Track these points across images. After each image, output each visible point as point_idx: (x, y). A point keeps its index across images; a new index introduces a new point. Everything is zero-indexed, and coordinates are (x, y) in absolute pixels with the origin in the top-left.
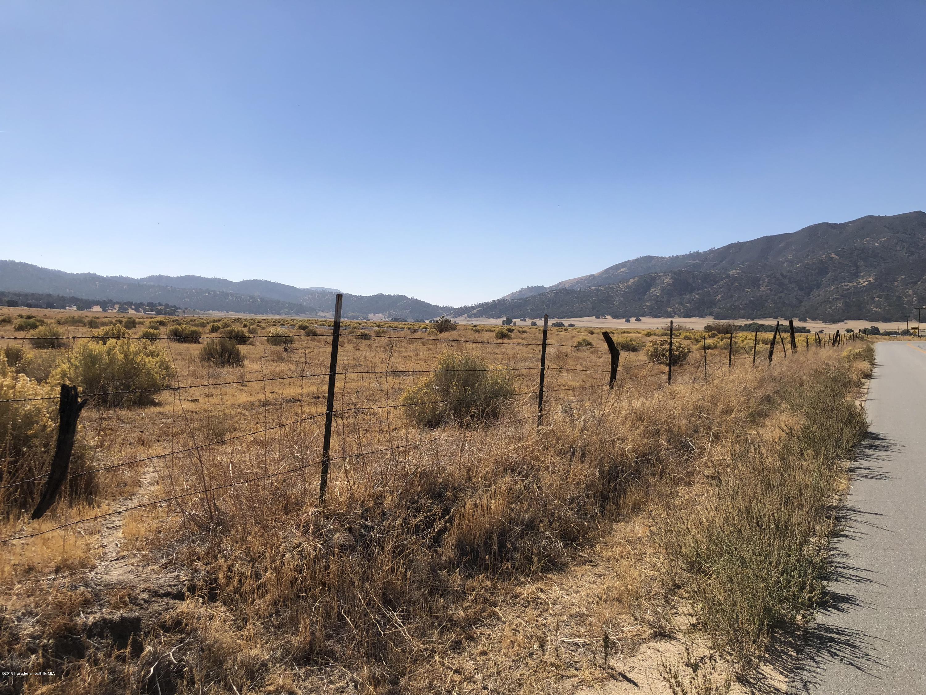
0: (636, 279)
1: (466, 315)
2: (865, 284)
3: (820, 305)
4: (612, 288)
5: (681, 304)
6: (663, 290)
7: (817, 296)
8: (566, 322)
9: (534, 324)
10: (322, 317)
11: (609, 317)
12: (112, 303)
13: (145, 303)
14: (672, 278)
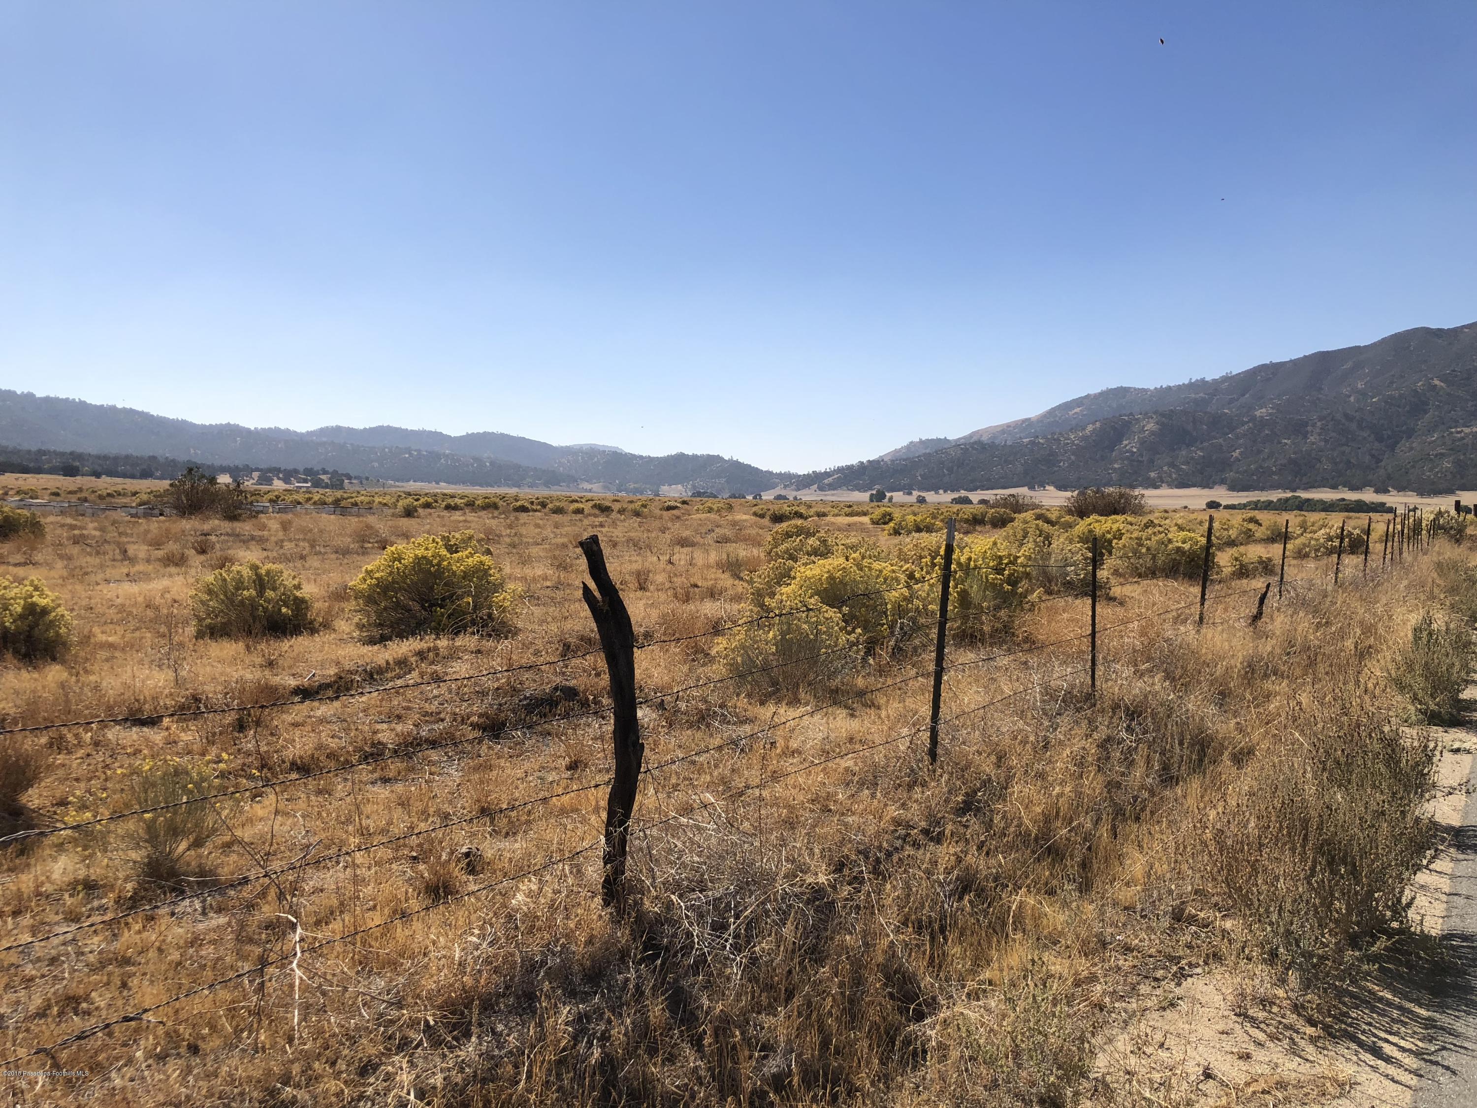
0: (1098, 424)
1: (816, 485)
3: (1413, 467)
4: (1058, 440)
5: (1172, 465)
6: (1142, 442)
7: (1406, 450)
8: (975, 497)
9: (922, 500)
10: (586, 490)
11: (1051, 488)
12: (248, 470)
13: (301, 469)
14: (1158, 423)
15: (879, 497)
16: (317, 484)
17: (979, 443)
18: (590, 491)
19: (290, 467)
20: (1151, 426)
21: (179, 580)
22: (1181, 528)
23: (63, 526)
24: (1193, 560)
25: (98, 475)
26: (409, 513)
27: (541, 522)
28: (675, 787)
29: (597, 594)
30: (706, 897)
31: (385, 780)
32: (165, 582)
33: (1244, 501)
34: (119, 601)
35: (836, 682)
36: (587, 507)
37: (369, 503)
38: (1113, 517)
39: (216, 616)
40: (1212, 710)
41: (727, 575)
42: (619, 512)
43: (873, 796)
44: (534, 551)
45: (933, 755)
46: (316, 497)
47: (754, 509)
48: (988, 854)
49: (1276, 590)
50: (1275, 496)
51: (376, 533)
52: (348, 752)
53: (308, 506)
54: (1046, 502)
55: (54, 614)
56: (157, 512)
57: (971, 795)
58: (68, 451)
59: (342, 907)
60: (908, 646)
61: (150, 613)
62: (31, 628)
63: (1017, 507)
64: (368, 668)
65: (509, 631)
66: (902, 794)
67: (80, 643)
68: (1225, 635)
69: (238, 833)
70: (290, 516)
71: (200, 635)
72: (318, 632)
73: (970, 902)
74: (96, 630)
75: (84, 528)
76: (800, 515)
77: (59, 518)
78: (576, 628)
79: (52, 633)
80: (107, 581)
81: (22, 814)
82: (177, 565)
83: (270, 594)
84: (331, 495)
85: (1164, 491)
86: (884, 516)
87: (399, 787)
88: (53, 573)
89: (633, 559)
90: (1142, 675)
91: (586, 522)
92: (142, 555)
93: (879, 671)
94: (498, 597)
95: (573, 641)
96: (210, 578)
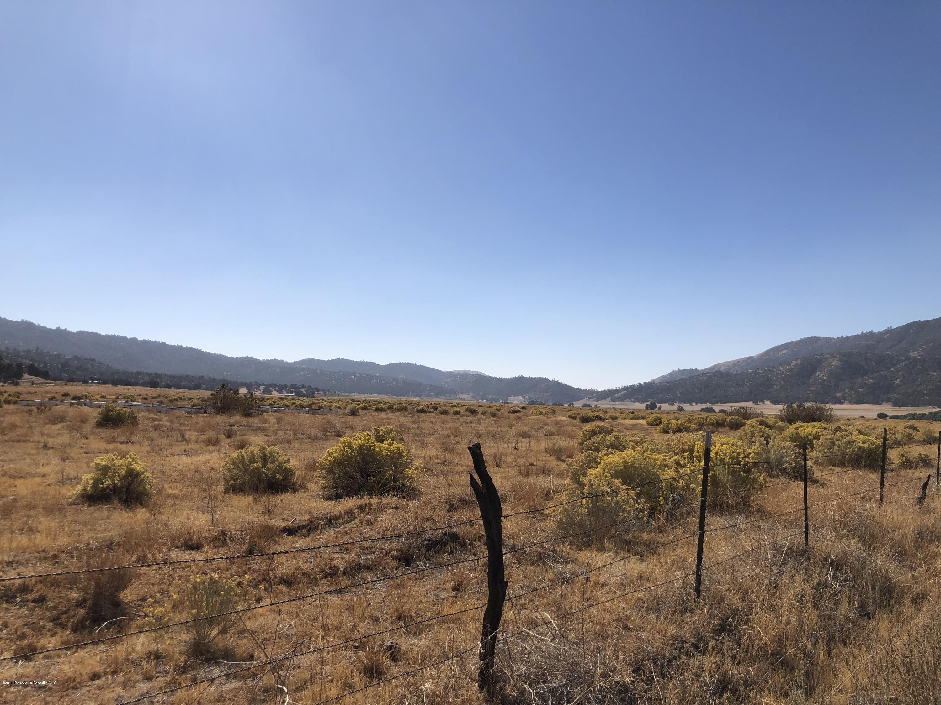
0: (799, 361)
1: (610, 398)
4: (772, 371)
5: (851, 388)
6: (830, 373)
8: (717, 408)
9: (681, 409)
10: (461, 399)
11: (769, 403)
12: (258, 385)
13: (289, 385)
14: (840, 360)
15: (652, 406)
16: (298, 394)
17: (719, 372)
18: (464, 399)
19: (283, 384)
20: (835, 362)
21: (215, 455)
22: (860, 432)
23: (148, 418)
24: (871, 455)
25: (169, 387)
26: (354, 413)
27: (434, 420)
28: (523, 606)
29: (479, 482)
30: (548, 687)
31: (338, 592)
32: (207, 457)
33: (904, 413)
34: (180, 468)
35: (629, 537)
36: (462, 410)
37: (330, 406)
38: (812, 423)
39: (237, 479)
40: (894, 565)
41: (553, 458)
42: (482, 414)
43: (657, 618)
44: (431, 439)
45: (698, 591)
46: (298, 403)
47: (570, 413)
48: (738, 664)
49: (935, 479)
50: (927, 410)
51: (334, 426)
52: (315, 572)
53: (292, 408)
54: (765, 412)
55: (143, 476)
56: (203, 411)
57: (724, 619)
58: (154, 372)
59: (312, 680)
60: (677, 513)
61: (197, 476)
62: (130, 484)
63: (746, 415)
64: (329, 516)
65: (416, 495)
66: (677, 617)
67: (157, 494)
68: (900, 510)
69: (249, 625)
70: (281, 415)
71: (226, 491)
72: (297, 490)
73: (728, 698)
74: (166, 486)
75: (160, 420)
76: (600, 419)
77: (147, 414)
78: (457, 492)
79: (141, 488)
80: (173, 455)
81: (120, 605)
82: (214, 445)
83: (270, 465)
84: (306, 401)
85: (846, 406)
86: (657, 419)
87: (347, 597)
88: (143, 449)
89: (493, 445)
90: (842, 538)
91: (461, 420)
92: (193, 438)
93: (658, 529)
94: (408, 472)
95: (455, 502)
96: (235, 455)
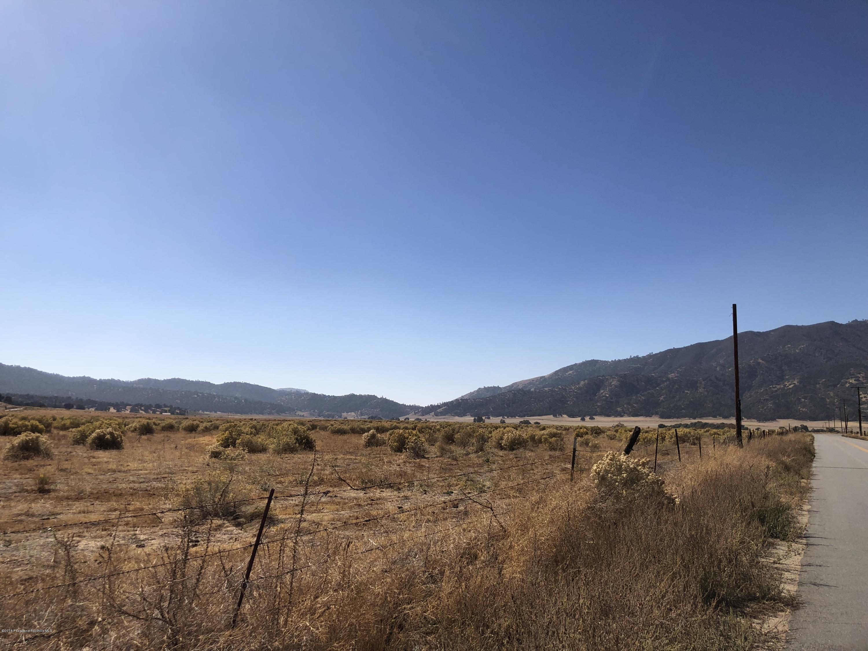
0: (586, 381)
1: (433, 413)
2: (790, 387)
3: (753, 406)
4: (565, 389)
5: (629, 404)
6: (611, 391)
7: (749, 397)
10: (301, 416)
11: (566, 416)
14: (618, 381)
18: (303, 416)
19: (144, 403)
20: (615, 382)
